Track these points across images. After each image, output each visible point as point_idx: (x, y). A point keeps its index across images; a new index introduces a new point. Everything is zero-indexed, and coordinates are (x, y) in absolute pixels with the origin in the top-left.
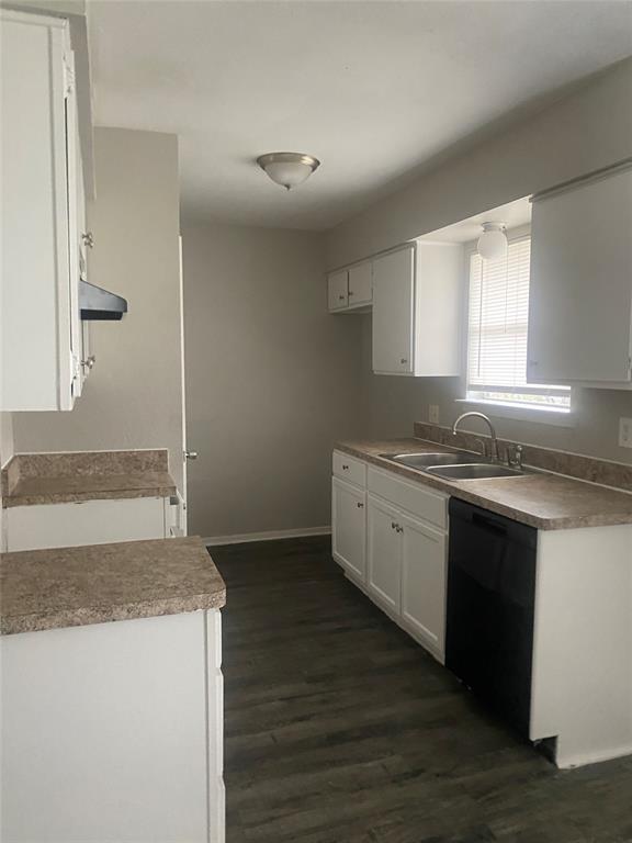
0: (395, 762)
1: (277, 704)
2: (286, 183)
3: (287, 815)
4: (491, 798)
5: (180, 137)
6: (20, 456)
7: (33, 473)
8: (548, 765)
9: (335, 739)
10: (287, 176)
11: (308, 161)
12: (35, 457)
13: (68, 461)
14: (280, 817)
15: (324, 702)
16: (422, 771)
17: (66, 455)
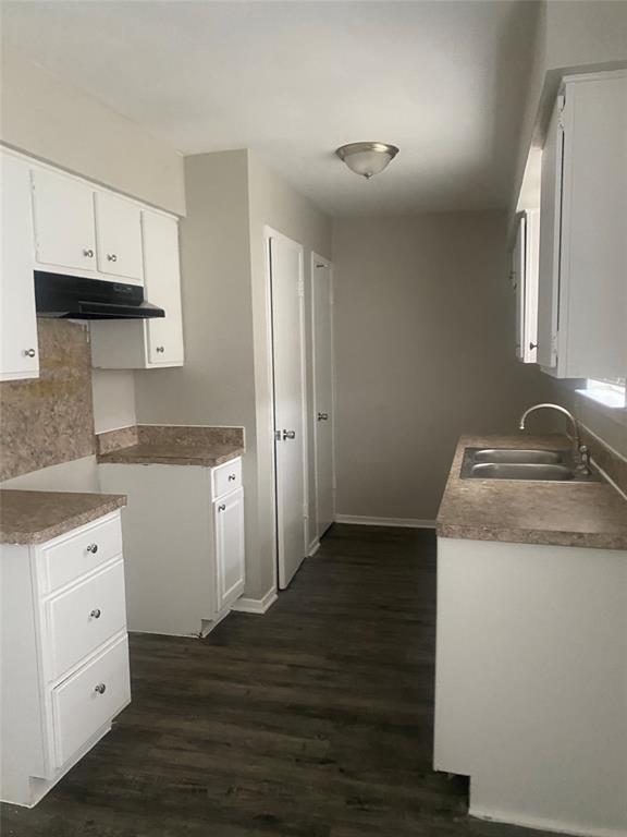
0: (322, 746)
1: (284, 667)
2: (363, 172)
3: (191, 751)
4: (363, 809)
5: (249, 151)
6: (139, 427)
7: (147, 440)
8: (463, 806)
9: (296, 709)
10: (362, 166)
11: (381, 148)
12: (147, 428)
13: (170, 433)
14: (185, 750)
15: (319, 678)
16: (333, 762)
17: (169, 428)
